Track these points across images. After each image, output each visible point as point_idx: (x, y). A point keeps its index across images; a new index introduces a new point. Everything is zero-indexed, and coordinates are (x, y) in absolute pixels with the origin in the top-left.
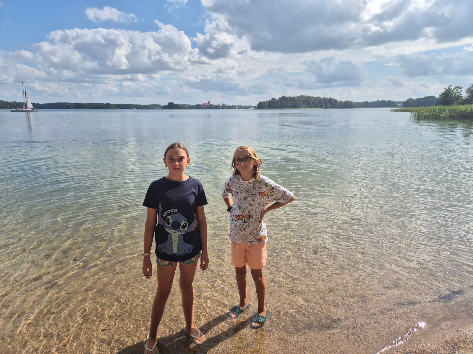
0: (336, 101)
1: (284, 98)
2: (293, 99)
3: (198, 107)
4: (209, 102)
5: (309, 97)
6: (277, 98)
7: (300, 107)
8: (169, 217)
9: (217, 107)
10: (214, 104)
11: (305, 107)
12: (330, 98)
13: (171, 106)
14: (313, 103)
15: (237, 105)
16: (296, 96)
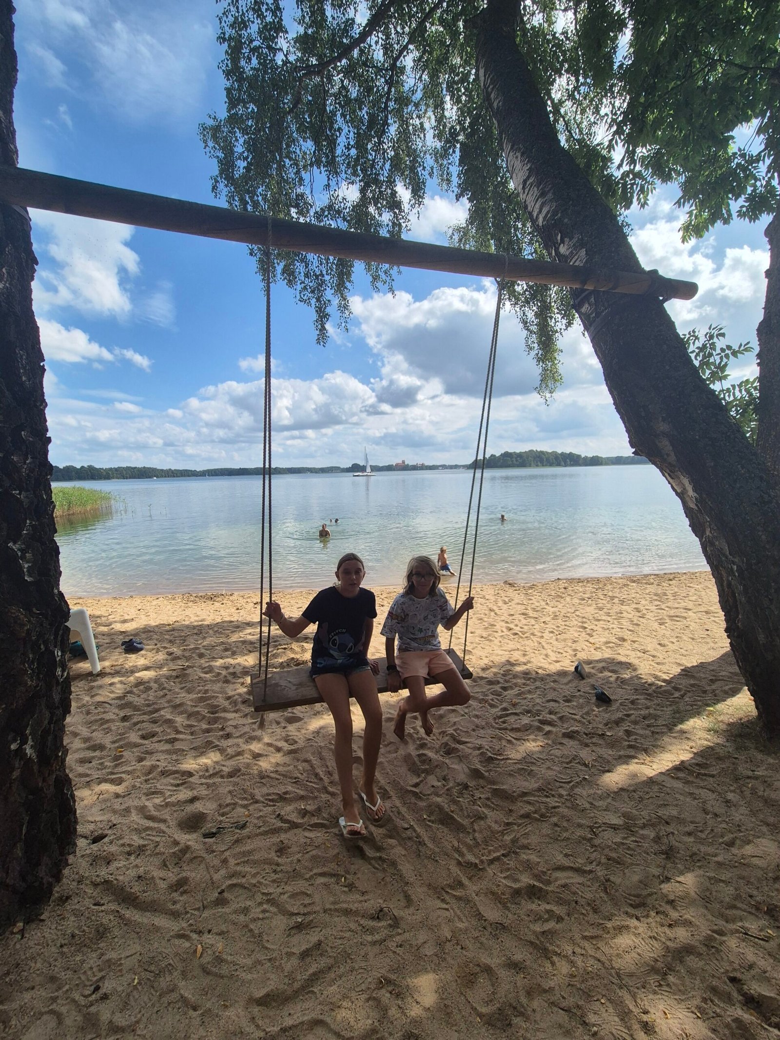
0: (579, 456)
1: (506, 455)
2: (520, 455)
3: (389, 468)
4: (403, 462)
5: (542, 452)
6: (498, 455)
7: (530, 466)
8: (336, 637)
9: (415, 468)
10: (410, 464)
11: (537, 466)
12: (571, 453)
13: (356, 468)
14: (548, 460)
15: (438, 464)
16: (523, 451)
